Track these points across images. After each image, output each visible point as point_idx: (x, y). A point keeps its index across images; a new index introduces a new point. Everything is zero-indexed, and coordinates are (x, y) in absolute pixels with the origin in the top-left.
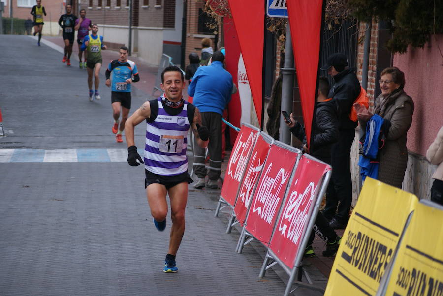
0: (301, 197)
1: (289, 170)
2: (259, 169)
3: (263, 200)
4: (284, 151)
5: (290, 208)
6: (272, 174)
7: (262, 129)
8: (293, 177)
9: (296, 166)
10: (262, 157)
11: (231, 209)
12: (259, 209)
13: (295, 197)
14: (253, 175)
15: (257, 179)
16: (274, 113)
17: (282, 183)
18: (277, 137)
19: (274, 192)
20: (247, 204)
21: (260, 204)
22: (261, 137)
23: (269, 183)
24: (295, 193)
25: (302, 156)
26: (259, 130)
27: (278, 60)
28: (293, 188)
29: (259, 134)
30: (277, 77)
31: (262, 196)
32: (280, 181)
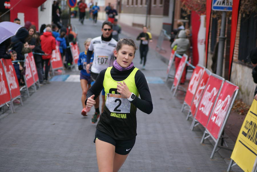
0: (223, 102)
1: (218, 88)
2: (203, 88)
3: (204, 104)
4: (216, 79)
5: (217, 108)
6: (210, 91)
7: (206, 67)
9: (222, 87)
10: (205, 82)
11: (188, 108)
12: (203, 108)
13: (220, 103)
14: (201, 90)
15: (202, 93)
17: (215, 95)
19: (210, 100)
20: (197, 106)
21: (203, 106)
22: (205, 72)
23: (208, 95)
24: (220, 100)
25: (225, 82)
26: (204, 68)
27: (218, 32)
28: (220, 98)
29: (204, 70)
30: (218, 41)
31: (204, 102)
32: (213, 94)
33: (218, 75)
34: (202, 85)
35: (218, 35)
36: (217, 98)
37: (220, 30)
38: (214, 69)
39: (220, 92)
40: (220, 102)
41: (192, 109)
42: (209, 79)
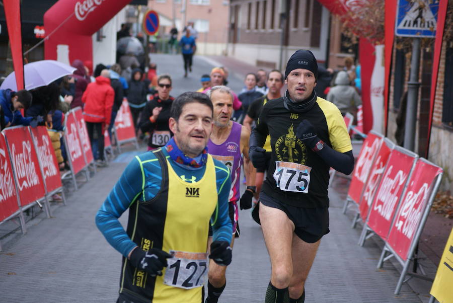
0: (416, 196)
1: (407, 172)
2: (381, 171)
3: (383, 199)
5: (406, 207)
6: (392, 176)
7: (386, 136)
9: (413, 169)
10: (384, 161)
11: (356, 207)
12: (380, 207)
13: (410, 197)
14: (376, 176)
15: (378, 180)
17: (401, 183)
19: (393, 192)
20: (369, 203)
21: (380, 203)
22: (384, 143)
23: (388, 183)
24: (411, 193)
25: (419, 160)
26: (383, 136)
27: (407, 75)
28: (409, 189)
29: (382, 140)
30: (406, 90)
31: (383, 196)
32: (398, 182)
33: (407, 148)
34: (379, 167)
35: (407, 79)
36: (406, 189)
37: (410, 70)
38: (399, 138)
39: (409, 179)
40: (410, 195)
41: (361, 208)
42: (390, 155)
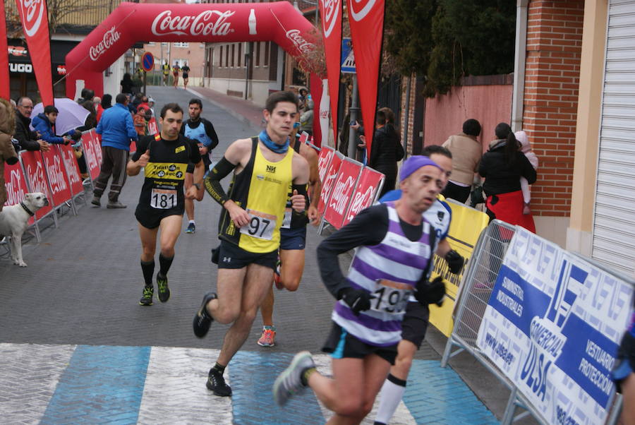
0: (364, 196)
1: (355, 177)
2: (334, 176)
3: (337, 198)
4: (352, 164)
5: (356, 204)
6: (344, 181)
7: (336, 149)
8: (357, 182)
9: (360, 175)
10: (337, 168)
12: (334, 204)
14: (330, 181)
15: (333, 184)
16: (345, 139)
17: (351, 186)
18: (346, 155)
19: (344, 193)
20: (325, 202)
21: (334, 201)
22: (335, 155)
23: (341, 186)
24: (359, 193)
25: (364, 168)
27: (348, 102)
28: (358, 190)
29: (334, 153)
30: (347, 114)
31: (336, 196)
32: (349, 185)
34: (332, 173)
35: (347, 105)
36: (355, 191)
37: (350, 99)
42: (341, 165)
